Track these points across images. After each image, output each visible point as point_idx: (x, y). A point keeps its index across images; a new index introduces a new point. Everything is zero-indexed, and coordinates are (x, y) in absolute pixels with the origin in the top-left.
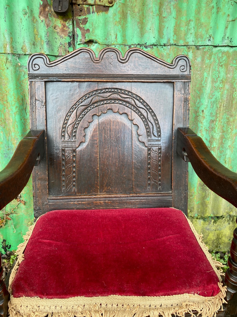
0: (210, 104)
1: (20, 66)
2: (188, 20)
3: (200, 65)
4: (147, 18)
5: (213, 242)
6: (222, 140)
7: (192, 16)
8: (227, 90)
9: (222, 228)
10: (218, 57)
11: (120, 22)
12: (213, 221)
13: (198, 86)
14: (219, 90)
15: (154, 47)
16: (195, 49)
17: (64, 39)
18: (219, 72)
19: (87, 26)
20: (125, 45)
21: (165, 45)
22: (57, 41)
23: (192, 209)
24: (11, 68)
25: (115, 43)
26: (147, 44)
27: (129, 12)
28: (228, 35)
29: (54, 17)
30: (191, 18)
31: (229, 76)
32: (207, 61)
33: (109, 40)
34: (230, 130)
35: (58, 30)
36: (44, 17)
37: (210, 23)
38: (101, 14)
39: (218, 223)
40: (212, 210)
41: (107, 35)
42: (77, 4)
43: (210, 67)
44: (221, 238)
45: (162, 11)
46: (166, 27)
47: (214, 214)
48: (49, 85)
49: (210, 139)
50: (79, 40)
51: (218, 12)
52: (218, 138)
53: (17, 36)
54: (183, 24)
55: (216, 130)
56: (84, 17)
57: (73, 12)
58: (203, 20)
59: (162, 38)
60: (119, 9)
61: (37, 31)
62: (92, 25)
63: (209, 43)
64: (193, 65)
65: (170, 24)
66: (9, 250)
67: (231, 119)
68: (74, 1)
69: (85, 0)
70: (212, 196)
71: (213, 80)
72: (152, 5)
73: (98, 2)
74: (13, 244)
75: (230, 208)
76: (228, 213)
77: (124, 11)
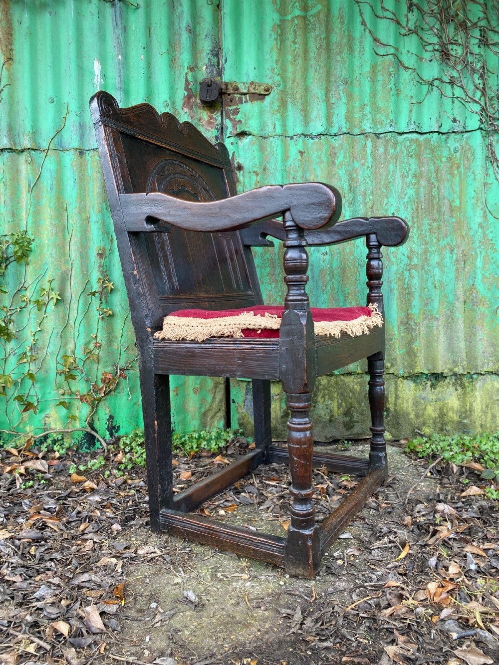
0: (403, 207)
2: (363, 104)
3: (383, 157)
4: (312, 106)
5: (435, 421)
6: (426, 255)
7: (367, 99)
8: (424, 187)
9: (445, 396)
10: (405, 147)
11: (278, 111)
12: (429, 383)
13: (383, 182)
14: (411, 187)
15: (322, 137)
16: (375, 137)
17: (210, 133)
18: (409, 164)
19: (239, 117)
20: (286, 137)
21: (336, 135)
23: (394, 362)
25: (274, 134)
26: (314, 134)
27: (289, 99)
28: (413, 119)
29: (200, 108)
30: (366, 102)
31: (423, 169)
32: (392, 151)
33: (265, 132)
34: (435, 241)
35: (204, 122)
36: (188, 108)
37: (389, 107)
38: (255, 103)
39: (439, 389)
40: (425, 363)
41: (263, 126)
42: (226, 93)
43: (396, 159)
44: (446, 413)
45: (330, 97)
46: (336, 114)
47: (429, 370)
49: (408, 253)
50: (228, 133)
51: (398, 95)
52: (420, 252)
54: (357, 110)
55: (416, 240)
56: (236, 107)
57: (222, 103)
58: (380, 105)
59: (332, 127)
60: (277, 96)
62: (245, 115)
63: (391, 129)
64: (374, 157)
65: (341, 110)
66: (117, 435)
67: (435, 225)
68: (223, 91)
69: (237, 89)
70: (422, 341)
71: (403, 175)
72: (317, 90)
73: (252, 90)
74: (124, 423)
75: (454, 362)
76: (451, 370)
77: (284, 98)
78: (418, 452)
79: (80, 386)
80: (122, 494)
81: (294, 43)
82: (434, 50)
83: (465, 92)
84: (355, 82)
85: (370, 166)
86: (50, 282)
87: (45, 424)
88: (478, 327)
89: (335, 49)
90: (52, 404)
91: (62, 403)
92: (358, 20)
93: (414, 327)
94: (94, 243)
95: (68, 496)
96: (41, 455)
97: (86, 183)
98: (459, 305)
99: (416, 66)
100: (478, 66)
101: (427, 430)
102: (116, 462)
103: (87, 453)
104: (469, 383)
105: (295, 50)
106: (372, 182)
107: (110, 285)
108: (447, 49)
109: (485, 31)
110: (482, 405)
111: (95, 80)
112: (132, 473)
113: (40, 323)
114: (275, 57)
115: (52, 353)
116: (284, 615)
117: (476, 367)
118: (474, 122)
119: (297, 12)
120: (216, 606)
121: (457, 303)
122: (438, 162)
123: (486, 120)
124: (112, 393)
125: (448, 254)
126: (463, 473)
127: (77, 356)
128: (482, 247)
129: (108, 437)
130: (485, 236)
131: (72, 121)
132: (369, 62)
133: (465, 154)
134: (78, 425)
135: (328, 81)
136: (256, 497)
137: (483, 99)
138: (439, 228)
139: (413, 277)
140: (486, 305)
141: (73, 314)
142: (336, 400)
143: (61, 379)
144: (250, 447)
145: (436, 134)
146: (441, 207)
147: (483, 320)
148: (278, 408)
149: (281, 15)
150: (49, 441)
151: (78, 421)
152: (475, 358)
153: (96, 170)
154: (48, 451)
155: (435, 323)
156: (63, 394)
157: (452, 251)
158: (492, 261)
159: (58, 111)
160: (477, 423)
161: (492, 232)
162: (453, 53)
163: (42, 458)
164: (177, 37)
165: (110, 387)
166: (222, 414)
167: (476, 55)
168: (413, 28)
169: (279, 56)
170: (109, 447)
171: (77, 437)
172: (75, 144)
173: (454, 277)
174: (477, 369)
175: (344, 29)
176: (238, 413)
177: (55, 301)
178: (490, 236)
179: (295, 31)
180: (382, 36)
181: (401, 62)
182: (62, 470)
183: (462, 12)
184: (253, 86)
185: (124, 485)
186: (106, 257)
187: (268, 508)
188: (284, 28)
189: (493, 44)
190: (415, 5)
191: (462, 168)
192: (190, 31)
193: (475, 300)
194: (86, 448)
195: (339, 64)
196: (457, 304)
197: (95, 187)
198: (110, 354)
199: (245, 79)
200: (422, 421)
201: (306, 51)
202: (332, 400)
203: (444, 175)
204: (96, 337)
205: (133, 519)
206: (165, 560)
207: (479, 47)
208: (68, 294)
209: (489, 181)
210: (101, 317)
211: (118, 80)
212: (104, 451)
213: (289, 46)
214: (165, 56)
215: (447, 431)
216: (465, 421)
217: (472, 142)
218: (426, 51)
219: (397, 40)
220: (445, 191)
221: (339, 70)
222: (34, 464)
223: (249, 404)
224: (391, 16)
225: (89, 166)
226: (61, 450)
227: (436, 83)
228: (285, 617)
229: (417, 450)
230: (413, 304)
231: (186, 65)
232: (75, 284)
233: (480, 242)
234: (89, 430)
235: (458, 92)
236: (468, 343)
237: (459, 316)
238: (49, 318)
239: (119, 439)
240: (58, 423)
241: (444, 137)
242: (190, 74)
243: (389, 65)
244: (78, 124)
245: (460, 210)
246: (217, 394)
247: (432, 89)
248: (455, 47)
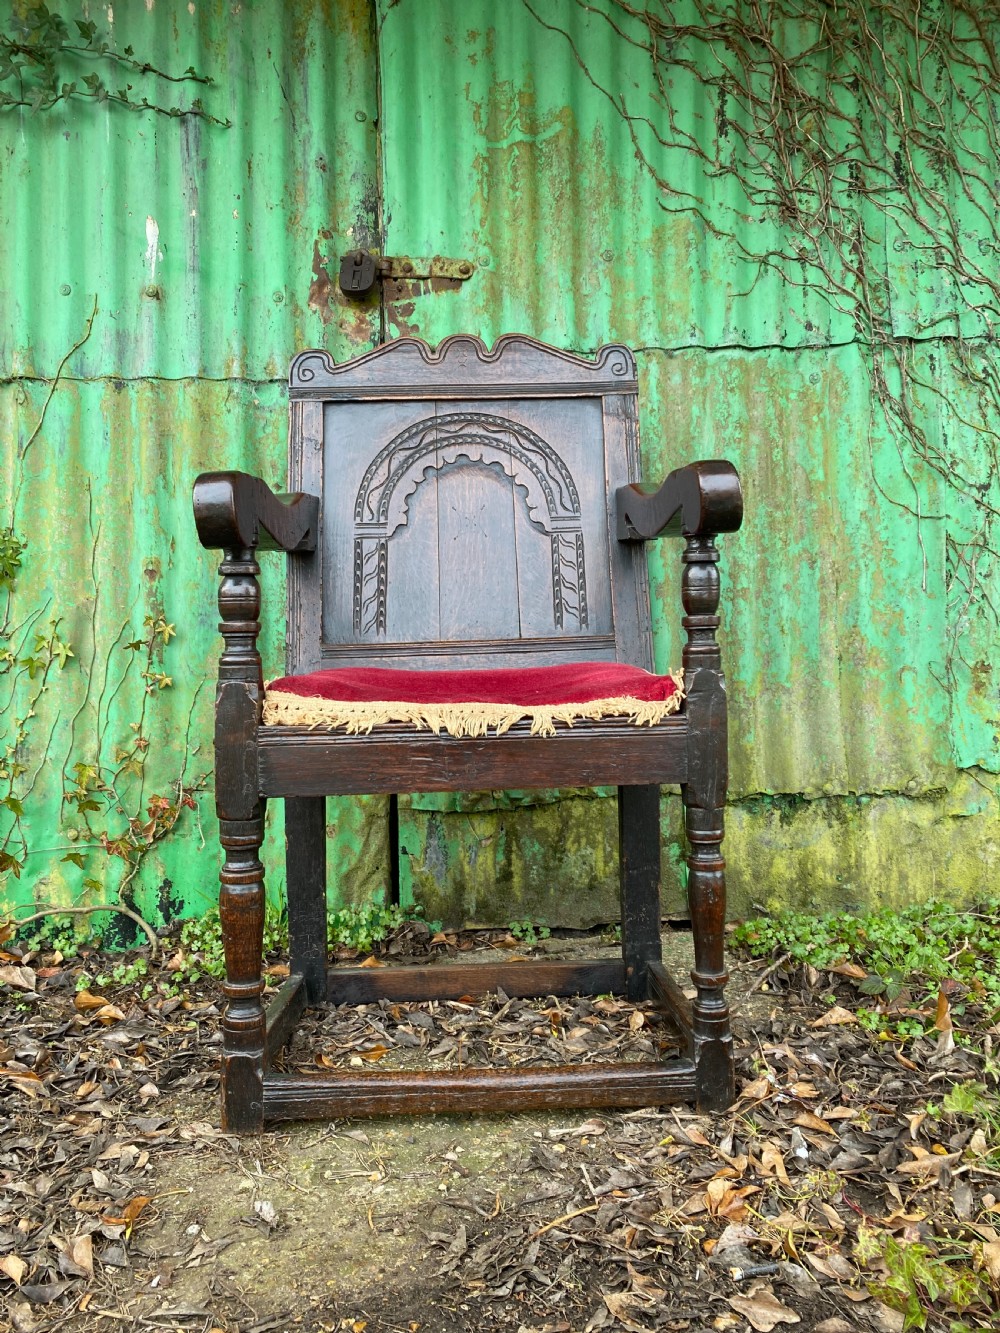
1: (257, 407)
2: (640, 297)
3: (680, 392)
4: (547, 299)
5: (792, 886)
6: (764, 571)
7: (648, 288)
8: (758, 446)
9: (810, 838)
10: (720, 373)
11: (485, 308)
12: (777, 813)
13: (681, 438)
14: (734, 446)
16: (665, 357)
17: (360, 348)
18: (729, 405)
19: (413, 319)
22: (346, 351)
24: (237, 410)
27: (506, 288)
28: (733, 323)
29: (341, 304)
30: (646, 293)
31: (755, 413)
32: (695, 380)
34: (779, 544)
35: (349, 330)
36: (319, 304)
37: (688, 301)
38: (444, 294)
39: (796, 824)
40: (768, 774)
42: (389, 277)
43: (705, 396)
44: (811, 871)
45: (581, 284)
46: (593, 312)
47: (775, 788)
48: (333, 410)
49: (731, 568)
51: (704, 280)
52: (751, 565)
53: (257, 344)
54: (630, 307)
55: (743, 544)
56: (407, 301)
57: (382, 293)
58: (673, 297)
59: (585, 337)
60: (484, 282)
61: (303, 333)
62: (425, 315)
63: (694, 342)
64: (663, 392)
65: (600, 309)
66: (177, 918)
67: (778, 515)
68: (385, 272)
69: (410, 269)
70: (761, 733)
71: (717, 424)
72: (557, 272)
73: (437, 271)
74: (192, 895)
75: (824, 772)
76: (818, 788)
77: (496, 286)
78: (752, 946)
79: (108, 824)
80: (170, 1029)
81: (514, 188)
82: (768, 202)
83: (826, 274)
84: (626, 258)
85: (655, 407)
86: (55, 624)
87: (39, 897)
88: (867, 705)
89: (588, 200)
90: (54, 858)
91: (74, 858)
92: (630, 149)
93: (744, 706)
94: (139, 550)
95: (67, 1033)
96: (26, 958)
97: (127, 439)
98: (830, 665)
99: (735, 230)
100: (849, 229)
101: (776, 905)
102: (170, 970)
103: (119, 954)
104: (854, 813)
105: (514, 201)
106: (660, 438)
107: (168, 630)
108: (792, 201)
109: (858, 168)
110: (880, 856)
111: (148, 254)
112: (196, 990)
113: (35, 702)
114: (479, 213)
115: (56, 760)
116: (434, 1243)
117: (865, 782)
118: (844, 330)
119: (519, 136)
120: (311, 1230)
121: (824, 660)
122: (782, 401)
123: (867, 325)
124: (170, 836)
125: (806, 570)
126: (829, 984)
127: (103, 765)
128: (869, 556)
129: (160, 922)
130: (874, 535)
131: (103, 325)
132: (650, 223)
133: (830, 387)
134: (103, 899)
135: (577, 256)
136: (425, 1033)
137: (859, 288)
138: (787, 521)
139: (740, 613)
140: (880, 665)
141: (98, 684)
142: (601, 846)
143: (72, 808)
144: (434, 940)
145: (778, 350)
146: (789, 482)
147: (876, 692)
148: (490, 862)
149: (489, 140)
150: (45, 931)
151: (103, 891)
152: (864, 765)
153: (144, 416)
154: (42, 951)
155: (784, 698)
156: (76, 840)
157: (812, 564)
158: (889, 582)
159: (78, 309)
160: (871, 891)
161: (886, 528)
162: (803, 207)
163: (28, 964)
164: (300, 177)
165: (165, 824)
166: (381, 876)
167: (844, 210)
168: (728, 164)
169: (486, 212)
170: (161, 942)
171: (101, 922)
172: (108, 369)
173: (817, 611)
174: (867, 786)
175: (603, 165)
176: (414, 873)
177: (62, 659)
178: (884, 536)
179: (515, 169)
180: (673, 177)
181: (708, 223)
182: (64, 986)
183: (816, 134)
184: (439, 265)
185: (178, 1013)
186: (161, 577)
187: (447, 1053)
188: (496, 163)
189: (874, 192)
190: (730, 124)
191: (826, 411)
192: (323, 168)
193: (859, 654)
194: (118, 944)
195: (595, 226)
196: (825, 663)
197: (144, 448)
198: (167, 760)
199: (424, 252)
200: (766, 888)
201: (535, 203)
202: (593, 848)
203: (794, 423)
204: (140, 727)
205: (184, 1074)
206: (230, 1148)
207: (849, 196)
208: (88, 647)
209: (878, 435)
210: (149, 690)
211: (189, 254)
212: (151, 951)
213: (504, 194)
214: (278, 211)
215: (814, 906)
216: (849, 886)
217: (843, 364)
218: (754, 203)
219: (699, 185)
220: (796, 452)
221: (596, 235)
222: (9, 973)
223: (434, 856)
224: (687, 142)
225: (134, 408)
226: (67, 949)
227: (773, 260)
228: (434, 1246)
229: (750, 942)
230: (740, 663)
231: (316, 227)
232: (102, 628)
233: (865, 546)
234: (123, 908)
235: (814, 275)
236: (849, 737)
237: (831, 685)
238: (50, 692)
239: (180, 926)
240: (64, 896)
241: (792, 355)
242: (324, 242)
243: (686, 229)
244: (113, 332)
245: (826, 488)
246: (372, 838)
247: (766, 271)
248: (805, 196)
